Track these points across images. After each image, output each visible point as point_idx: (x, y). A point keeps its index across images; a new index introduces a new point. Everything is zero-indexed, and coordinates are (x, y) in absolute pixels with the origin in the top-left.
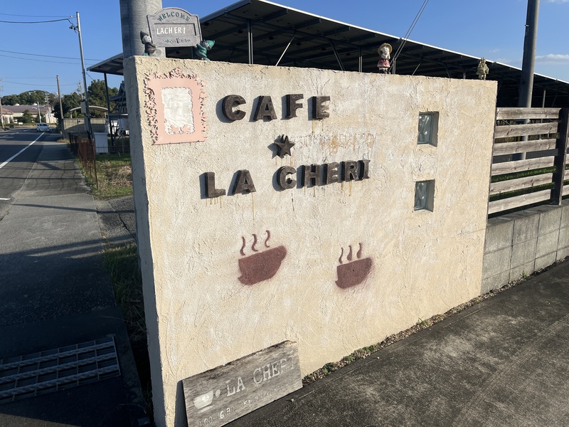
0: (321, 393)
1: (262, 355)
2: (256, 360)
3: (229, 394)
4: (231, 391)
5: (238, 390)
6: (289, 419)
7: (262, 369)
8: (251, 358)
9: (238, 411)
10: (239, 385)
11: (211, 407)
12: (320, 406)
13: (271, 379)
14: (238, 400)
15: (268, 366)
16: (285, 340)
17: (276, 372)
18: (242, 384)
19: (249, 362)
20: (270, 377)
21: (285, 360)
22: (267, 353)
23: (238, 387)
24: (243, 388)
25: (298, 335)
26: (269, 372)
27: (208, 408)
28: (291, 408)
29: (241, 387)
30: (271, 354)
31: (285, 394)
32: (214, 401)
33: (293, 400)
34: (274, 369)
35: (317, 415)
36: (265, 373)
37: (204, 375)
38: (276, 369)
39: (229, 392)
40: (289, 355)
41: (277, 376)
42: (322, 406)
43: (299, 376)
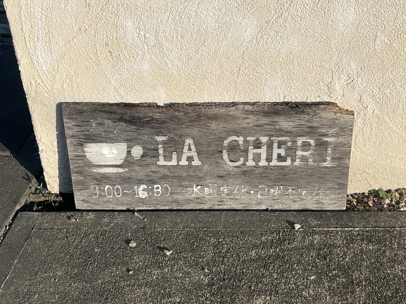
0: (370, 241)
1: (252, 113)
2: (234, 118)
3: (162, 162)
4: (168, 157)
5: (184, 162)
6: (255, 261)
7: (245, 141)
8: (222, 110)
9: (180, 197)
10: (186, 154)
11: (121, 170)
12: (340, 267)
13: (265, 167)
14: (180, 178)
15: (264, 139)
16: (326, 99)
17: (280, 158)
18: (194, 153)
19: (215, 117)
20: (263, 163)
21: (312, 142)
22: (266, 114)
23: (184, 157)
24: (196, 162)
25: (367, 99)
26: (263, 151)
27: (115, 170)
28: (281, 242)
29: (190, 159)
30: (276, 119)
31: (296, 207)
32: (128, 162)
33: (297, 226)
34: (276, 151)
35: (318, 282)
36: (252, 151)
37: (107, 109)
38: (282, 152)
39: (161, 158)
40: (325, 135)
41: (282, 168)
42: (345, 270)
43: (343, 186)
